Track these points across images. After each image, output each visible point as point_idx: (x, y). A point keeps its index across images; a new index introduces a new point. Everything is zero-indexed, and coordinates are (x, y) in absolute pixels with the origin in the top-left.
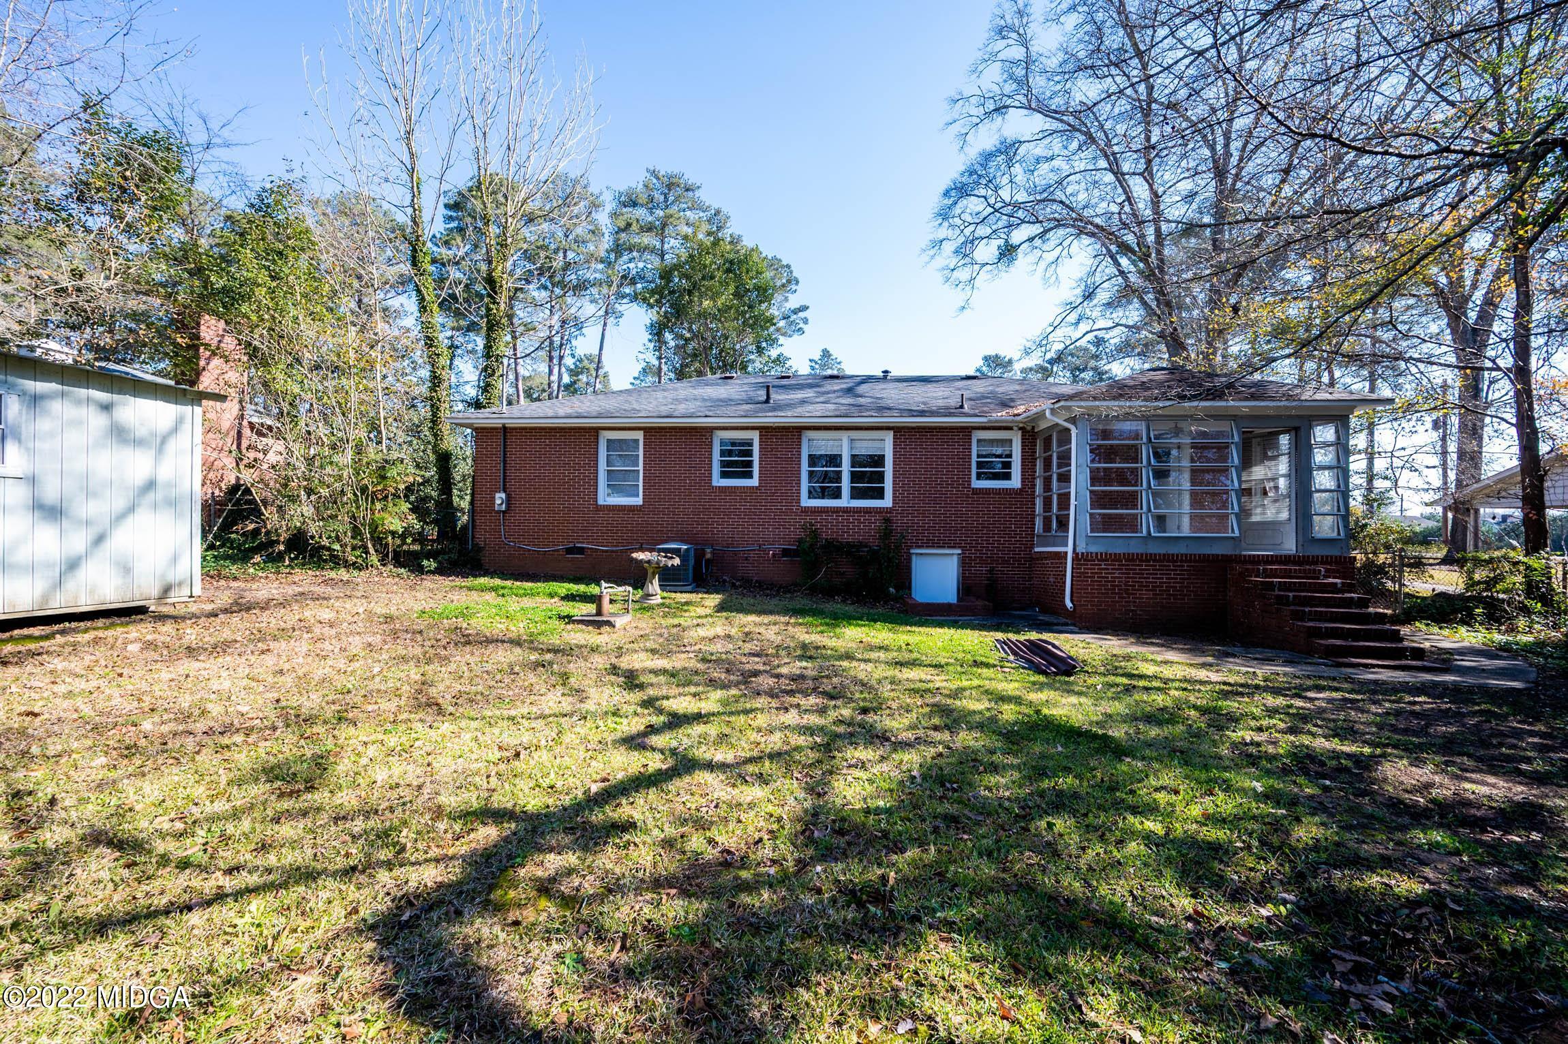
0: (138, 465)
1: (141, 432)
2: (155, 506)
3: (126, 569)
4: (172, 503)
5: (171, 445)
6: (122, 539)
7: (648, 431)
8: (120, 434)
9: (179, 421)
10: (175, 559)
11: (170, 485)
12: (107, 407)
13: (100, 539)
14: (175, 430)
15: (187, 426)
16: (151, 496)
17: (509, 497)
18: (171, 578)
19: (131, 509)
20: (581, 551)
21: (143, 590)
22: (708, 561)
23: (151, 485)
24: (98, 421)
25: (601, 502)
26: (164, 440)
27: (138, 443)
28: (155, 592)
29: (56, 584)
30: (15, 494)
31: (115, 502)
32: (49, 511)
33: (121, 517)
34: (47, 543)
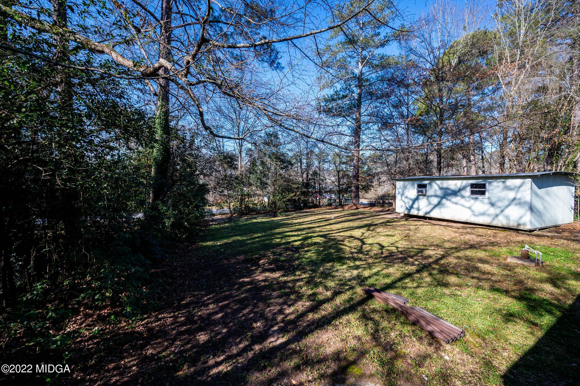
0: (511, 194)
1: (512, 187)
2: (516, 204)
3: (508, 218)
5: (522, 189)
6: (507, 212)
8: (507, 188)
9: (524, 183)
10: (521, 218)
11: (520, 199)
12: (504, 182)
13: (502, 211)
14: (522, 186)
16: (515, 202)
18: (521, 222)
19: (509, 205)
21: (513, 225)
23: (514, 199)
24: (502, 186)
26: (519, 188)
27: (512, 189)
28: (516, 226)
29: (494, 219)
30: (486, 201)
31: (506, 203)
32: (492, 205)
33: (507, 206)
34: (492, 211)
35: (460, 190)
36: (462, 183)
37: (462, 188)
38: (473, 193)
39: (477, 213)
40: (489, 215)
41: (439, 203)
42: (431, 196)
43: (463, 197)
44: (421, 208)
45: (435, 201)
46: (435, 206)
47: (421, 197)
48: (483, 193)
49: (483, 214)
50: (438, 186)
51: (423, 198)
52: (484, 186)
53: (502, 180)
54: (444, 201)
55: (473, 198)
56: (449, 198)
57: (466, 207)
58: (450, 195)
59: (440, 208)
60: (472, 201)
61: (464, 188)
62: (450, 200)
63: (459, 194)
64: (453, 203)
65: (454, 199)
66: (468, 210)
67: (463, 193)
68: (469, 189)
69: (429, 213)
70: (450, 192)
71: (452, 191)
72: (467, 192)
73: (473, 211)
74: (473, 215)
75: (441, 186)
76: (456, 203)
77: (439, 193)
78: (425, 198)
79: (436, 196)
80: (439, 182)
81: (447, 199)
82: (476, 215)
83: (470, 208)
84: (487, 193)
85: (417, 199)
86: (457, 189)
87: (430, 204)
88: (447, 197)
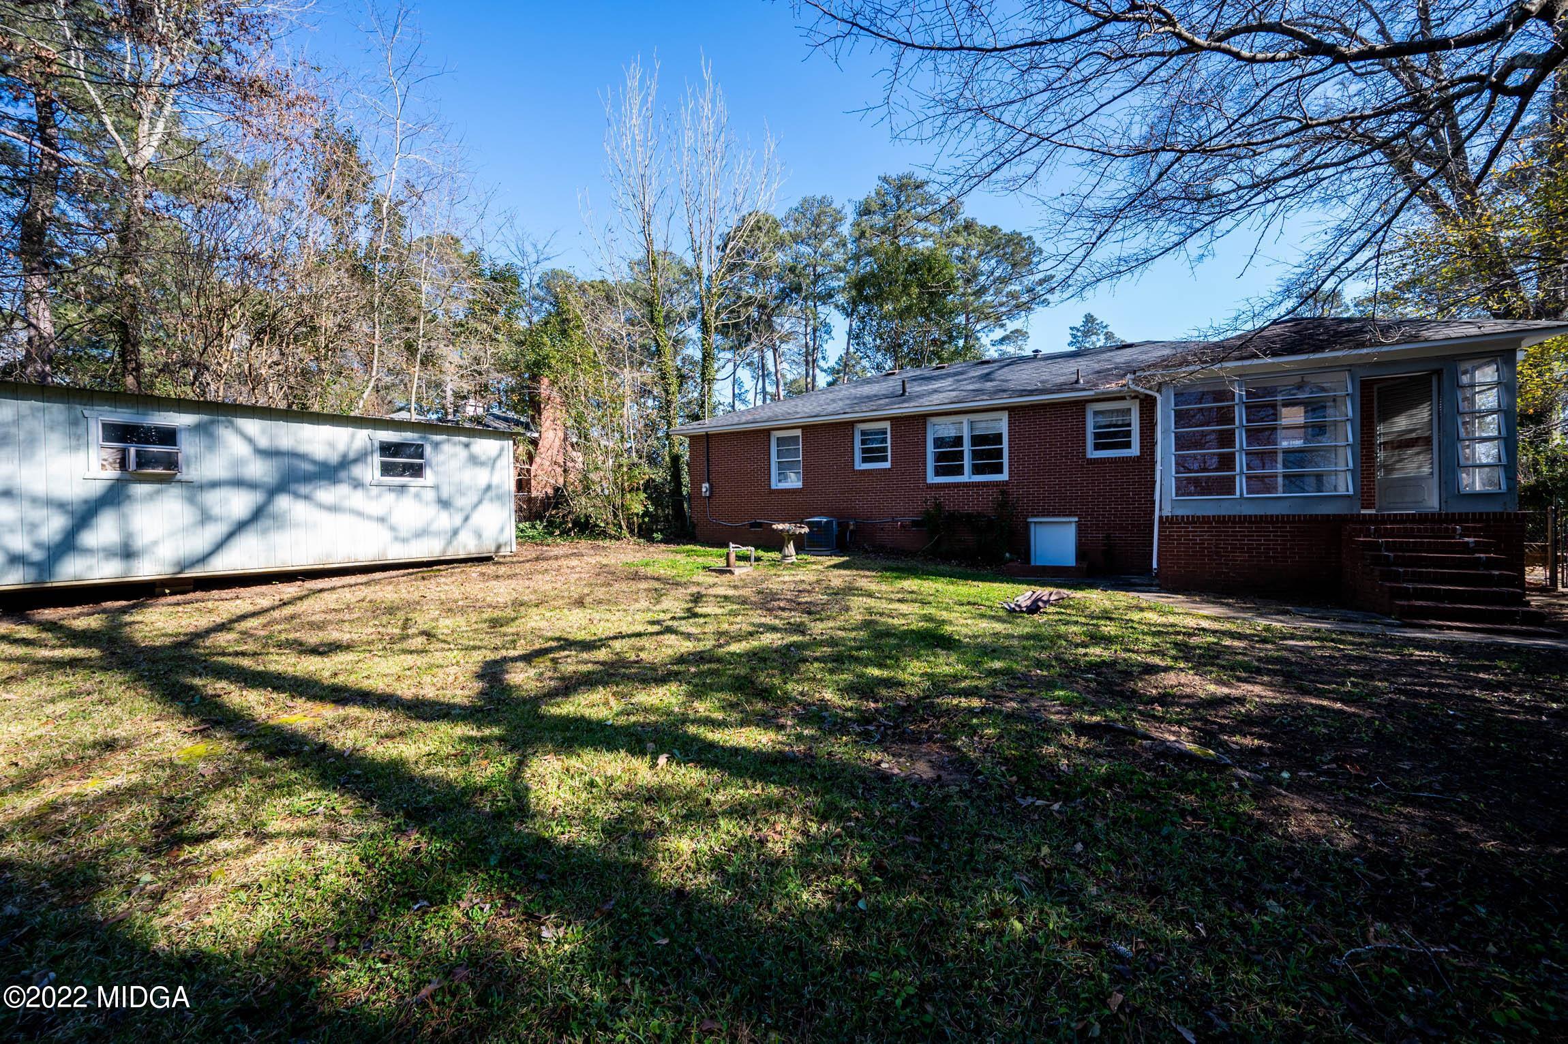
0: (482, 477)
1: (483, 458)
2: (491, 500)
3: (479, 536)
4: (499, 498)
5: (499, 464)
6: (477, 518)
7: (805, 428)
8: (474, 460)
9: (502, 450)
10: (502, 530)
11: (498, 487)
12: (467, 446)
13: (466, 519)
14: (499, 455)
15: (506, 452)
16: (489, 494)
17: (711, 486)
18: (502, 540)
19: (480, 502)
20: (760, 525)
21: (488, 548)
22: (852, 532)
23: (488, 488)
24: (463, 453)
25: (773, 487)
26: (495, 461)
27: (482, 464)
28: (493, 549)
29: (449, 543)
30: (430, 495)
31: (473, 498)
32: (444, 504)
33: (476, 506)
34: (445, 521)
35: (345, 463)
36: (353, 436)
37: (352, 455)
38: (387, 469)
39: (403, 534)
40: (437, 534)
41: (257, 515)
42: (215, 485)
43: (357, 484)
44: (139, 542)
45: (239, 504)
46: (241, 527)
47: (140, 489)
48: (417, 471)
49: (421, 533)
50: (250, 440)
51: (151, 497)
52: (419, 451)
53: (464, 439)
54: (283, 502)
55: (391, 488)
56: (304, 489)
57: (370, 518)
58: (308, 478)
59: (265, 532)
60: (390, 498)
61: (361, 457)
62: (307, 498)
63: (343, 474)
64: (321, 506)
65: (326, 494)
66: (374, 526)
67: (358, 471)
68: (377, 459)
69: (204, 559)
70: (307, 467)
71: (314, 462)
72: (370, 471)
73: (393, 528)
74: (396, 539)
75: (263, 443)
76: (333, 509)
77: (258, 469)
78: (174, 491)
79: (239, 483)
80: (252, 426)
81: (297, 495)
82: (405, 540)
83: (382, 520)
84: (428, 472)
85: (113, 497)
86: (334, 458)
87: (205, 517)
88: (293, 487)
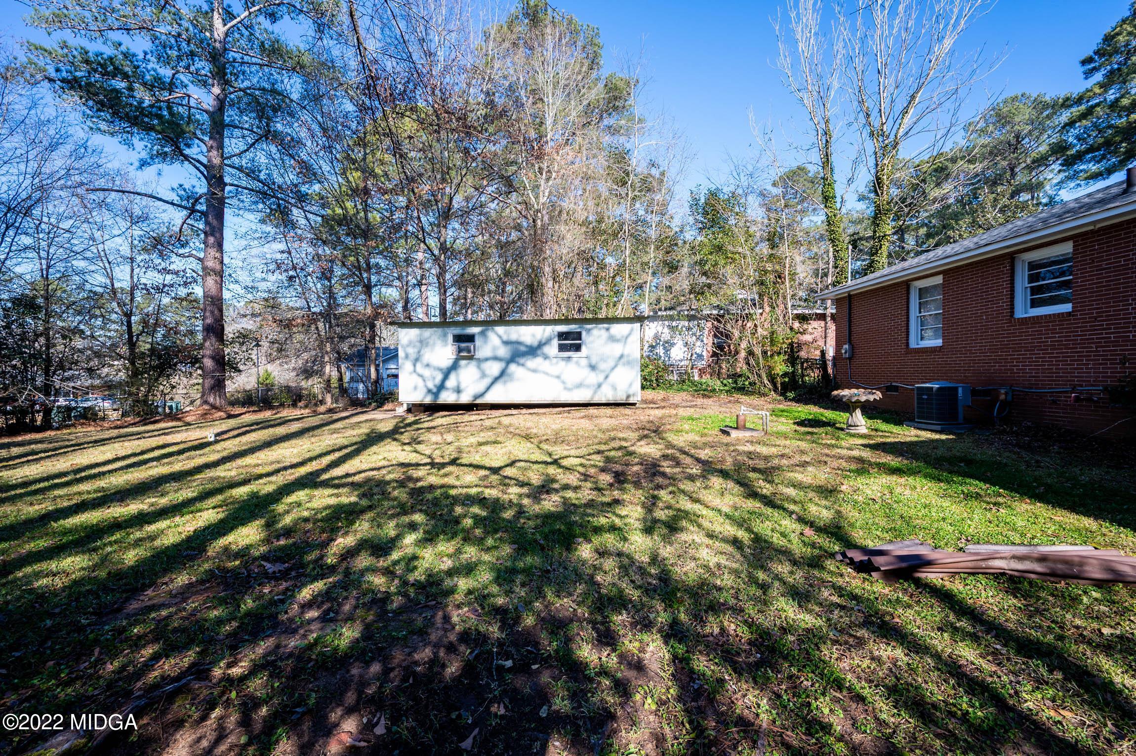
0: (617, 349)
1: (618, 337)
2: (624, 364)
3: (614, 388)
4: (629, 363)
5: (630, 340)
6: (613, 377)
8: (612, 339)
9: (632, 330)
10: (630, 385)
11: (628, 356)
12: (608, 329)
13: (607, 377)
14: (629, 334)
15: (635, 331)
16: (622, 360)
17: (853, 348)
18: (631, 392)
19: (616, 366)
20: (896, 389)
21: (621, 397)
23: (622, 357)
24: (604, 333)
25: (913, 344)
26: (627, 338)
27: (618, 341)
28: (624, 398)
29: (595, 393)
30: (584, 362)
31: (612, 363)
32: (593, 367)
33: (613, 369)
34: (593, 378)
35: (541, 345)
36: (544, 330)
37: (544, 341)
38: (562, 348)
39: (569, 385)
40: (588, 386)
41: (503, 373)
42: (487, 359)
43: (546, 357)
44: (462, 386)
45: (494, 368)
46: (496, 379)
47: (463, 363)
48: (578, 348)
49: (580, 386)
50: (500, 337)
51: (467, 365)
52: (579, 336)
53: (606, 326)
54: (513, 367)
55: (563, 359)
56: (522, 361)
57: (552, 376)
58: (524, 354)
59: (505, 382)
60: (562, 364)
61: (548, 341)
62: (523, 365)
63: (539, 352)
64: (529, 369)
65: (532, 363)
66: (556, 381)
67: (546, 349)
68: (555, 343)
69: (482, 395)
70: (523, 349)
71: (527, 346)
72: (553, 349)
73: (564, 383)
74: (565, 388)
75: (505, 338)
76: (534, 371)
77: (503, 352)
78: (473, 363)
79: (496, 358)
80: (500, 329)
81: (518, 364)
82: (569, 390)
83: (558, 377)
84: (583, 348)
85: (454, 367)
86: (536, 344)
87: (484, 375)
88: (517, 359)
